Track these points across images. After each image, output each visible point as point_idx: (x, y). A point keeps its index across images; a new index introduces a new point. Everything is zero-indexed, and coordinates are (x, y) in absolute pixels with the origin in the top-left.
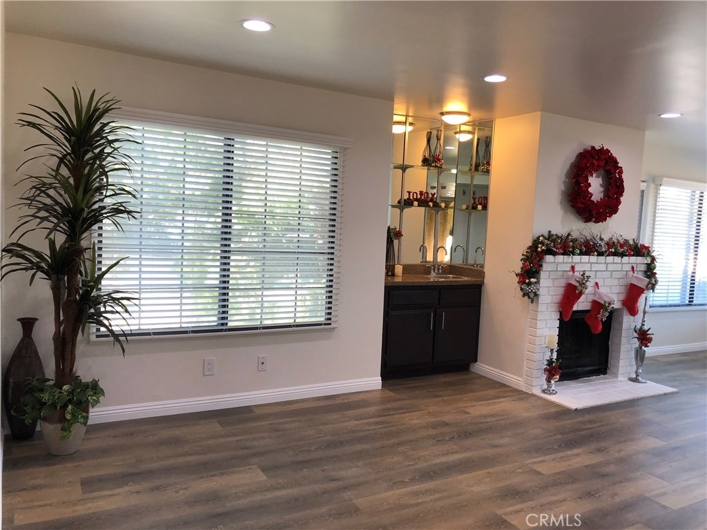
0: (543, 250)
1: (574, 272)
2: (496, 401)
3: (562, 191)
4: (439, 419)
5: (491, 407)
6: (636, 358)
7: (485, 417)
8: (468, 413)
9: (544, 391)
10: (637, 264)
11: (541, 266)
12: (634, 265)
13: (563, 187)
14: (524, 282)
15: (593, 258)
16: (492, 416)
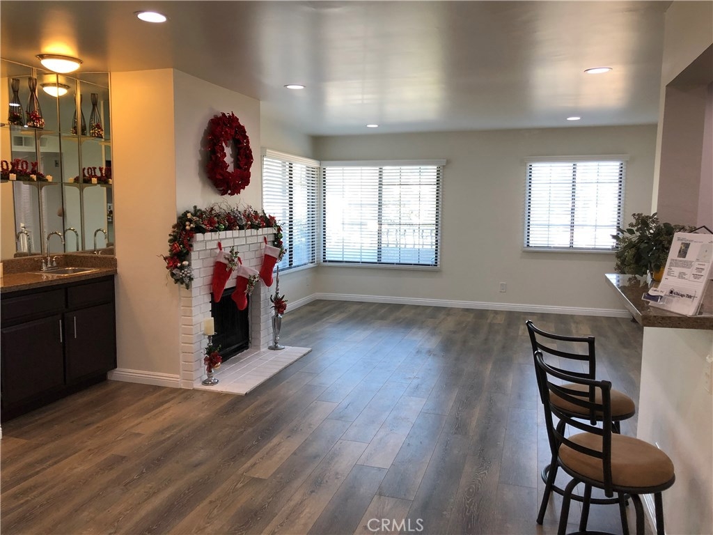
0: (192, 228)
1: (221, 249)
2: (161, 408)
3: (200, 161)
4: (108, 454)
5: (161, 419)
6: (274, 326)
7: (162, 432)
8: (139, 435)
9: (205, 383)
10: (268, 235)
11: (191, 246)
12: (266, 236)
13: (199, 158)
14: (176, 267)
15: (236, 233)
16: (168, 429)
